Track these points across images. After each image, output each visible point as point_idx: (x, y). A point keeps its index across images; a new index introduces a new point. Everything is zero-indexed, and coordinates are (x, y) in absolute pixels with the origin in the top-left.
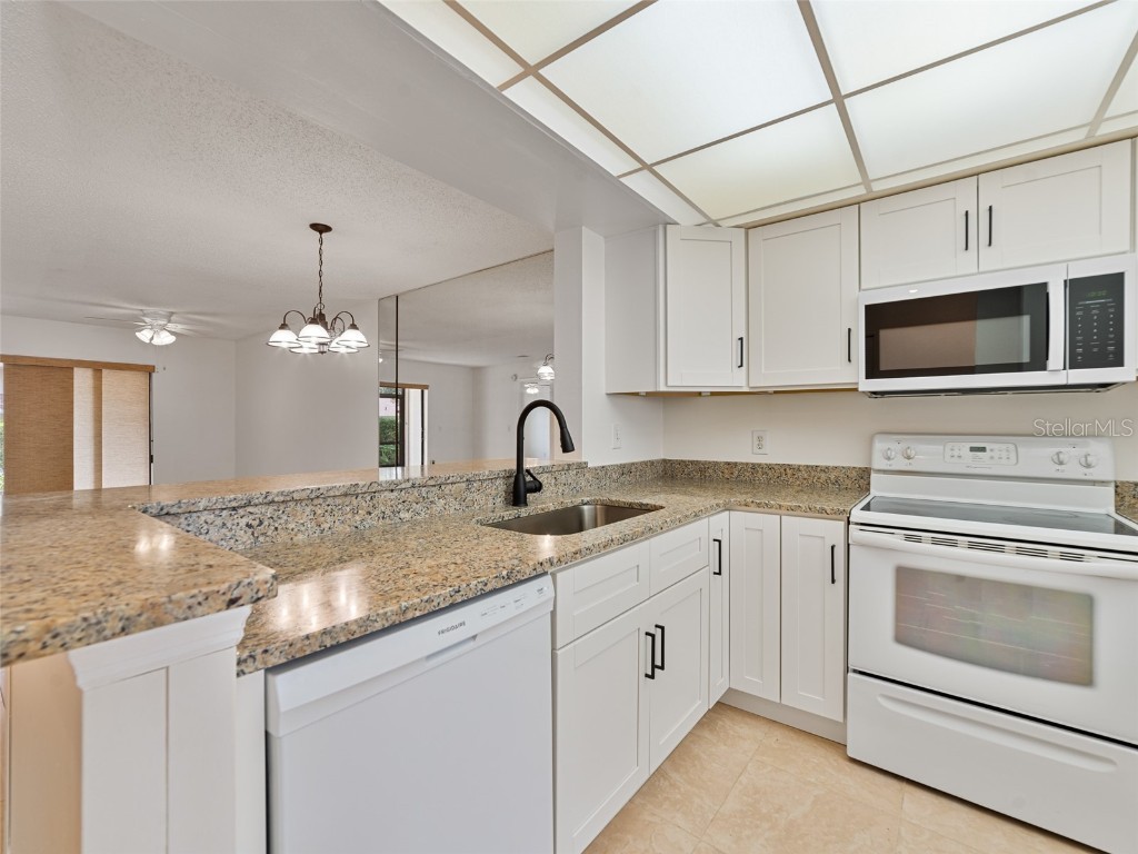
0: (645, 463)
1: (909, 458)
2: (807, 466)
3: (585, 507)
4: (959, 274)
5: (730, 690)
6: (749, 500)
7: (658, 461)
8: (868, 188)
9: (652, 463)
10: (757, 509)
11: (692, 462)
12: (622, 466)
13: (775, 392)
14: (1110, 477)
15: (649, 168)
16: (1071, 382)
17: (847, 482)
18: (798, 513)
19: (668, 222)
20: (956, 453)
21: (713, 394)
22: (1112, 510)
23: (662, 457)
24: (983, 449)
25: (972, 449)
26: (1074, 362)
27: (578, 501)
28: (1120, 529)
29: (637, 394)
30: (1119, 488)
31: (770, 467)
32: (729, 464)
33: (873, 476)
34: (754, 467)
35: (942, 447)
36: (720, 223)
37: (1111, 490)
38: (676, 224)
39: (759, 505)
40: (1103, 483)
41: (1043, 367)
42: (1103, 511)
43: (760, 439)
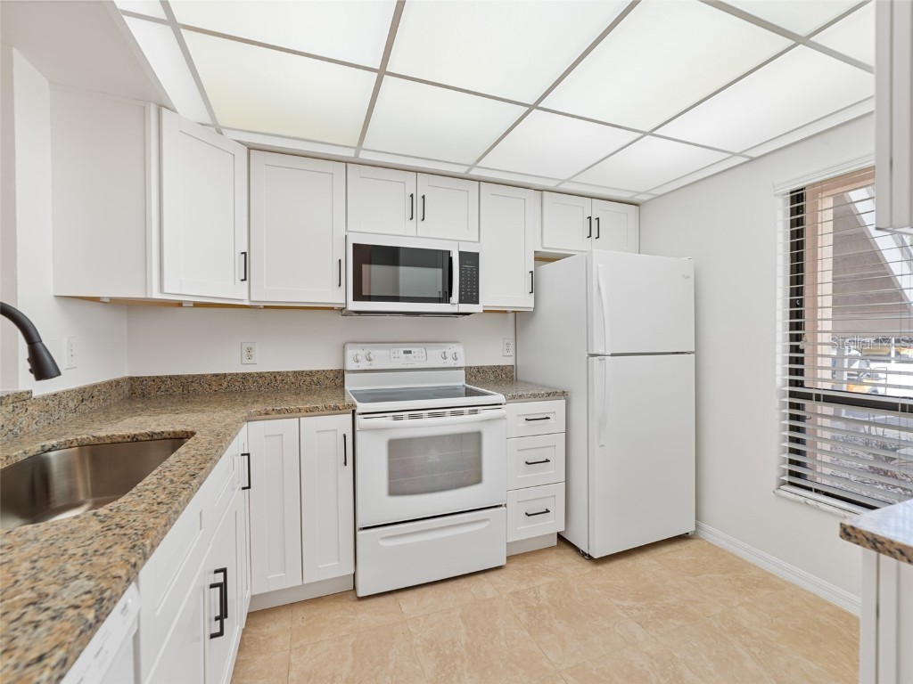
0: (110, 384)
1: (370, 360)
2: (295, 372)
3: (52, 454)
4: (407, 234)
5: (253, 597)
6: (269, 408)
7: (124, 380)
8: (357, 153)
9: (118, 382)
10: (279, 416)
11: (171, 377)
12: (82, 391)
13: (265, 307)
14: (463, 365)
15: (177, 28)
16: (461, 311)
17: (327, 382)
18: (317, 413)
19: (163, 105)
20: (396, 355)
21: (197, 305)
22: (463, 383)
23: (127, 374)
24: (410, 352)
25: (405, 352)
26: (461, 301)
27: (34, 449)
28: (469, 393)
29: (96, 300)
30: (468, 370)
31: (260, 375)
32: (217, 375)
33: (346, 375)
34: (245, 377)
35: (388, 352)
36: (224, 131)
37: (463, 372)
38: (174, 111)
39: (279, 412)
40: (460, 368)
41: (448, 301)
42: (461, 384)
43: (249, 350)
